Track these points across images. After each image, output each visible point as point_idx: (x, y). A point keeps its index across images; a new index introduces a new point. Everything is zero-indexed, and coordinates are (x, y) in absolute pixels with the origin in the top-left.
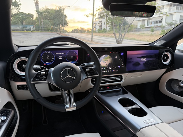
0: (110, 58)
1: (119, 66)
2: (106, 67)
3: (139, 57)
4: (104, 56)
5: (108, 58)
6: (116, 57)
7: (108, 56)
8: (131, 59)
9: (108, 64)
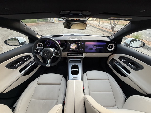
0: (76, 45)
1: (81, 49)
2: (74, 49)
3: (92, 46)
4: (73, 44)
5: (75, 45)
6: (79, 45)
7: (75, 44)
8: (88, 46)
9: (75, 48)
